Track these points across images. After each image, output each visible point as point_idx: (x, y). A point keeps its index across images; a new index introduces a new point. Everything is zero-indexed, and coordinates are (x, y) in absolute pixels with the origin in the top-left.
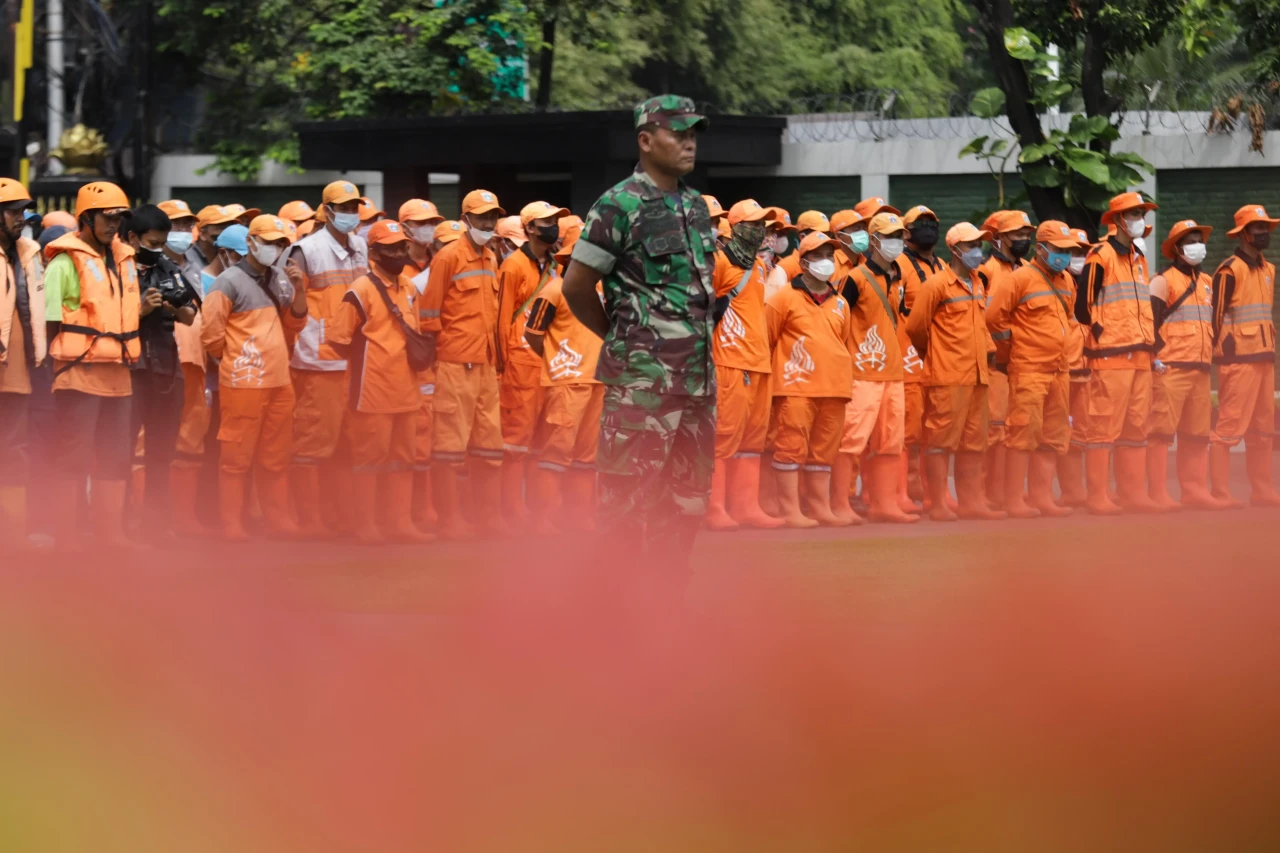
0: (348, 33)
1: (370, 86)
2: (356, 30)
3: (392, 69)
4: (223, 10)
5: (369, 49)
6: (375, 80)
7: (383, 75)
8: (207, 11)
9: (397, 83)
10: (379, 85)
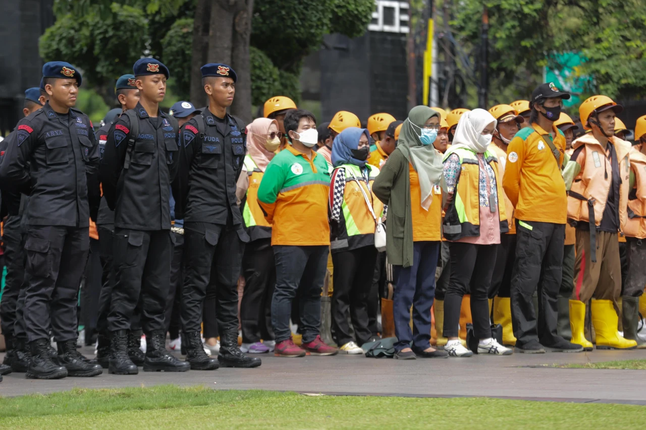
0: (604, 55)
1: (618, 83)
2: (607, 53)
3: (630, 73)
4: (532, 43)
5: (616, 63)
6: (620, 78)
7: (626, 76)
8: (523, 43)
9: (634, 80)
10: (623, 81)
